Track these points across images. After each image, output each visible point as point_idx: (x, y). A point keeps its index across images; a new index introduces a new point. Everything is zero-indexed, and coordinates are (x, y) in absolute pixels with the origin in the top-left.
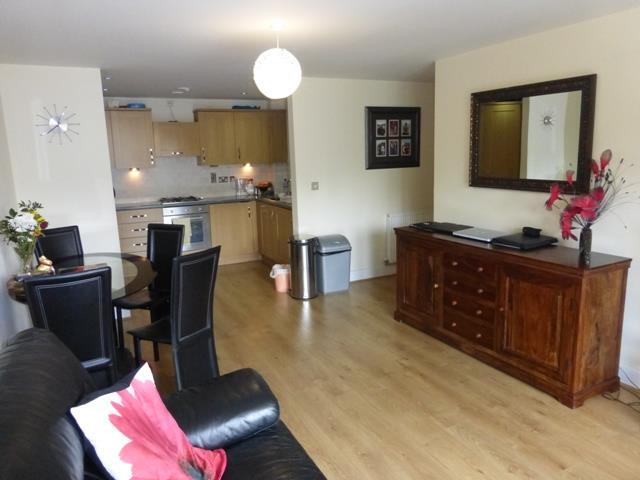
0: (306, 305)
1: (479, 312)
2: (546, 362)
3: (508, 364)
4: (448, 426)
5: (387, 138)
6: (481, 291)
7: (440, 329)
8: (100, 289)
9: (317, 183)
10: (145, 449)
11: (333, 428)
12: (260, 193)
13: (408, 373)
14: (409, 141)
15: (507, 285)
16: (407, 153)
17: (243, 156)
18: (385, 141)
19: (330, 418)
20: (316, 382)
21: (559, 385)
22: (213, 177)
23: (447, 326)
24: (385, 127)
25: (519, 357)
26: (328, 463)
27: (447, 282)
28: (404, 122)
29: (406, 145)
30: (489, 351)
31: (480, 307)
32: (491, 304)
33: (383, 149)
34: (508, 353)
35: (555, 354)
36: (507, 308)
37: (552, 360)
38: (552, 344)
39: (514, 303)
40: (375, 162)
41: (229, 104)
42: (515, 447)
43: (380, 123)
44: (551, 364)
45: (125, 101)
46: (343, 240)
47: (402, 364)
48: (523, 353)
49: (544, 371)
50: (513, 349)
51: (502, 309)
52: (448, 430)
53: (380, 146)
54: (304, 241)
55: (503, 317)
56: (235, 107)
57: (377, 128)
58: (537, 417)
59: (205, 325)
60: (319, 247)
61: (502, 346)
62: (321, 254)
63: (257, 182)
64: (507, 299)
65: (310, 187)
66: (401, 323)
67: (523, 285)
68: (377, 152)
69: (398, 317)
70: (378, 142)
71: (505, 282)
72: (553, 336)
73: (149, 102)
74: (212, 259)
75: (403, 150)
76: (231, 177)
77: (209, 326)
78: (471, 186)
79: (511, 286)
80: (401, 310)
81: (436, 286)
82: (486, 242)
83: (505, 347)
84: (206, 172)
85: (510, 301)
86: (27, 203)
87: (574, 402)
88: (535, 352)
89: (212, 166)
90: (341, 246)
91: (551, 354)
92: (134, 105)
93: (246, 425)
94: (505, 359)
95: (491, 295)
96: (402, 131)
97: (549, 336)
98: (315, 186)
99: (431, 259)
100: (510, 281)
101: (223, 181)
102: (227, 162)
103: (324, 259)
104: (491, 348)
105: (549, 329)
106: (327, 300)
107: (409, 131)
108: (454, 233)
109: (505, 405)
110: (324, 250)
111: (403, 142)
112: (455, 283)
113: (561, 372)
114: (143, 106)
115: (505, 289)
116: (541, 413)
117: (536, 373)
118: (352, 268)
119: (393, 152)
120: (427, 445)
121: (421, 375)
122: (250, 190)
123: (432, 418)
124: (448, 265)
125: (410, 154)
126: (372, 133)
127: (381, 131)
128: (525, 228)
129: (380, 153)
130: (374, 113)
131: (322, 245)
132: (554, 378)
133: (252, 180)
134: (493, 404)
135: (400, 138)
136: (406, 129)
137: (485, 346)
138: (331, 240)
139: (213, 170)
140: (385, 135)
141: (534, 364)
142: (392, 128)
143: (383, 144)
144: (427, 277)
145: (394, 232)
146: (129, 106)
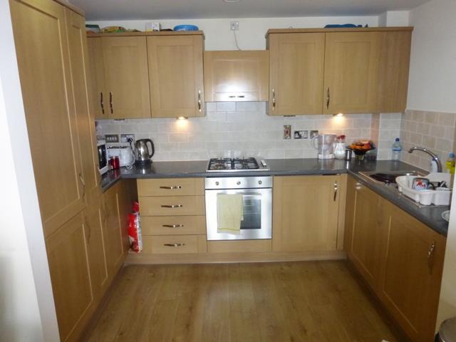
12: (353, 155)
17: (333, 102)
22: (287, 132)
41: (320, 22)
56: (328, 26)
63: (350, 141)
76: (313, 132)
84: (279, 124)
89: (287, 116)
92: (182, 28)
101: (301, 137)
102: (310, 112)
114: (195, 28)
122: (340, 150)
133: (343, 137)
139: (288, 121)
146: (175, 29)
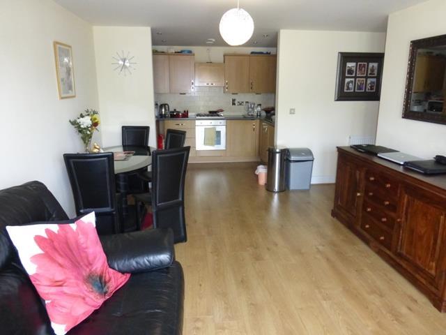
0: (276, 196)
1: (384, 220)
2: (427, 269)
3: (399, 264)
4: (325, 300)
5: (355, 77)
6: (387, 203)
7: (359, 228)
8: (107, 165)
9: (294, 110)
10: (52, 260)
11: (242, 281)
13: (318, 256)
14: (374, 80)
15: (406, 200)
16: (371, 89)
17: (254, 87)
18: (353, 79)
19: (244, 275)
20: (248, 249)
21: (433, 289)
22: (234, 100)
23: (363, 227)
24: (354, 69)
25: (407, 260)
26: (225, 303)
27: (366, 192)
28: (371, 65)
29: (372, 83)
30: (388, 252)
31: (386, 216)
32: (393, 214)
33: (351, 86)
34: (400, 255)
35: (434, 264)
36: (403, 219)
37: (431, 269)
38: (433, 255)
39: (409, 217)
40: (343, 95)
41: (249, 50)
42: (370, 328)
43: (350, 65)
44: (430, 271)
45: (179, 48)
46: (309, 152)
47: (317, 248)
48: (411, 258)
49: (425, 276)
50: (404, 253)
51: (399, 220)
52: (324, 303)
53: (348, 83)
54: (278, 151)
55: (400, 226)
56: (252, 53)
57: (347, 69)
58: (404, 310)
59: (178, 198)
60: (289, 156)
61: (397, 250)
62: (290, 161)
63: (264, 106)
64: (404, 212)
65: (289, 112)
66: (335, 219)
67: (417, 202)
68: (345, 88)
69: (334, 214)
70: (347, 80)
71: (404, 199)
72: (434, 249)
73: (194, 49)
74: (183, 154)
75: (368, 87)
76: (246, 102)
77: (180, 199)
78: (403, 117)
79: (408, 202)
80: (336, 210)
81: (358, 194)
82: (400, 165)
83: (399, 251)
84: (229, 97)
85: (406, 214)
86: (90, 111)
87: (443, 307)
88: (420, 259)
89: (233, 94)
90: (307, 156)
91: (431, 263)
92: (184, 51)
93: (147, 263)
94: (398, 260)
95: (393, 208)
96: (369, 72)
97: (431, 248)
98: (292, 112)
99: (358, 172)
100: (408, 198)
101: (241, 104)
103: (292, 165)
104: (390, 249)
105: (432, 242)
106: (292, 195)
107: (376, 72)
108: (378, 155)
109: (381, 296)
110: (293, 158)
111: (369, 81)
112: (371, 194)
113: (436, 280)
114: (190, 52)
115: (403, 203)
116: (410, 309)
117: (417, 276)
118: (313, 174)
119: (360, 88)
120: (301, 309)
121: (328, 259)
123: (317, 291)
124: (367, 179)
125: (374, 91)
126: (343, 73)
127: (350, 72)
128: (437, 156)
129: (348, 88)
130: (345, 57)
131: (291, 154)
132: (431, 284)
133: (260, 105)
134: (373, 292)
135: (367, 77)
136: (372, 70)
137: (386, 246)
138: (299, 152)
139: (234, 97)
140: (354, 75)
141: (418, 269)
142: (360, 70)
143: (352, 82)
144: (354, 187)
145: (336, 149)
146: (181, 52)
